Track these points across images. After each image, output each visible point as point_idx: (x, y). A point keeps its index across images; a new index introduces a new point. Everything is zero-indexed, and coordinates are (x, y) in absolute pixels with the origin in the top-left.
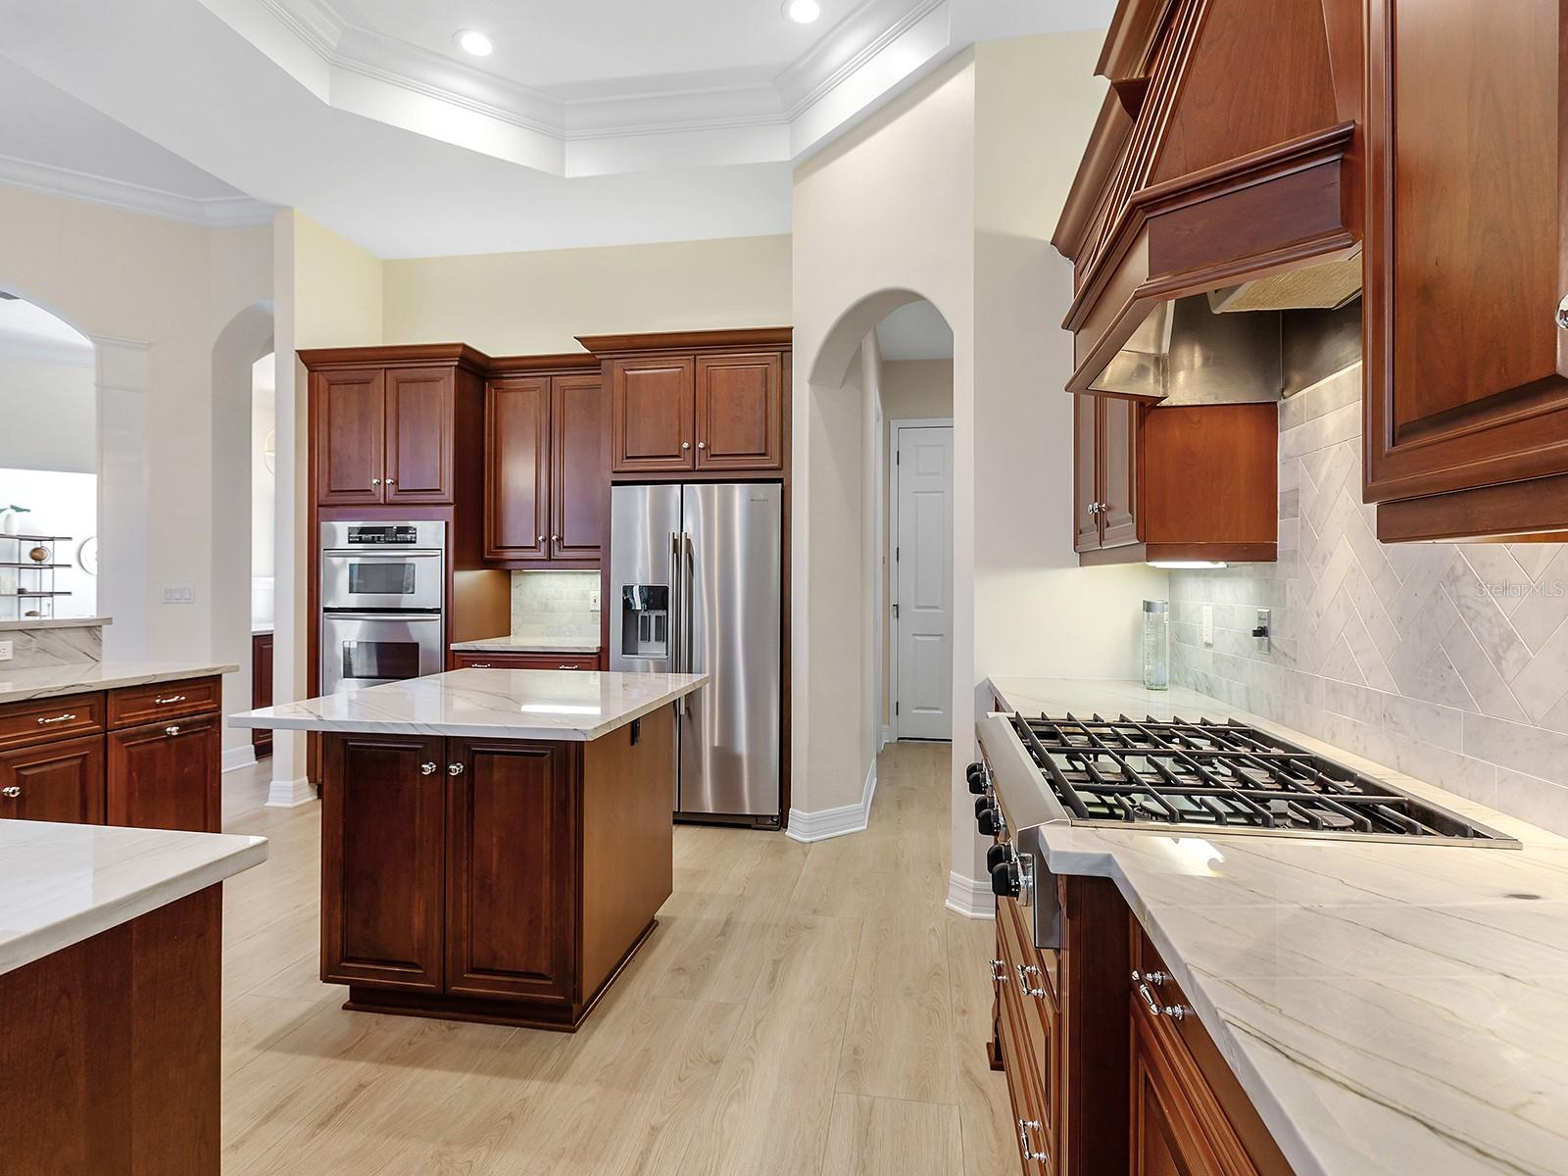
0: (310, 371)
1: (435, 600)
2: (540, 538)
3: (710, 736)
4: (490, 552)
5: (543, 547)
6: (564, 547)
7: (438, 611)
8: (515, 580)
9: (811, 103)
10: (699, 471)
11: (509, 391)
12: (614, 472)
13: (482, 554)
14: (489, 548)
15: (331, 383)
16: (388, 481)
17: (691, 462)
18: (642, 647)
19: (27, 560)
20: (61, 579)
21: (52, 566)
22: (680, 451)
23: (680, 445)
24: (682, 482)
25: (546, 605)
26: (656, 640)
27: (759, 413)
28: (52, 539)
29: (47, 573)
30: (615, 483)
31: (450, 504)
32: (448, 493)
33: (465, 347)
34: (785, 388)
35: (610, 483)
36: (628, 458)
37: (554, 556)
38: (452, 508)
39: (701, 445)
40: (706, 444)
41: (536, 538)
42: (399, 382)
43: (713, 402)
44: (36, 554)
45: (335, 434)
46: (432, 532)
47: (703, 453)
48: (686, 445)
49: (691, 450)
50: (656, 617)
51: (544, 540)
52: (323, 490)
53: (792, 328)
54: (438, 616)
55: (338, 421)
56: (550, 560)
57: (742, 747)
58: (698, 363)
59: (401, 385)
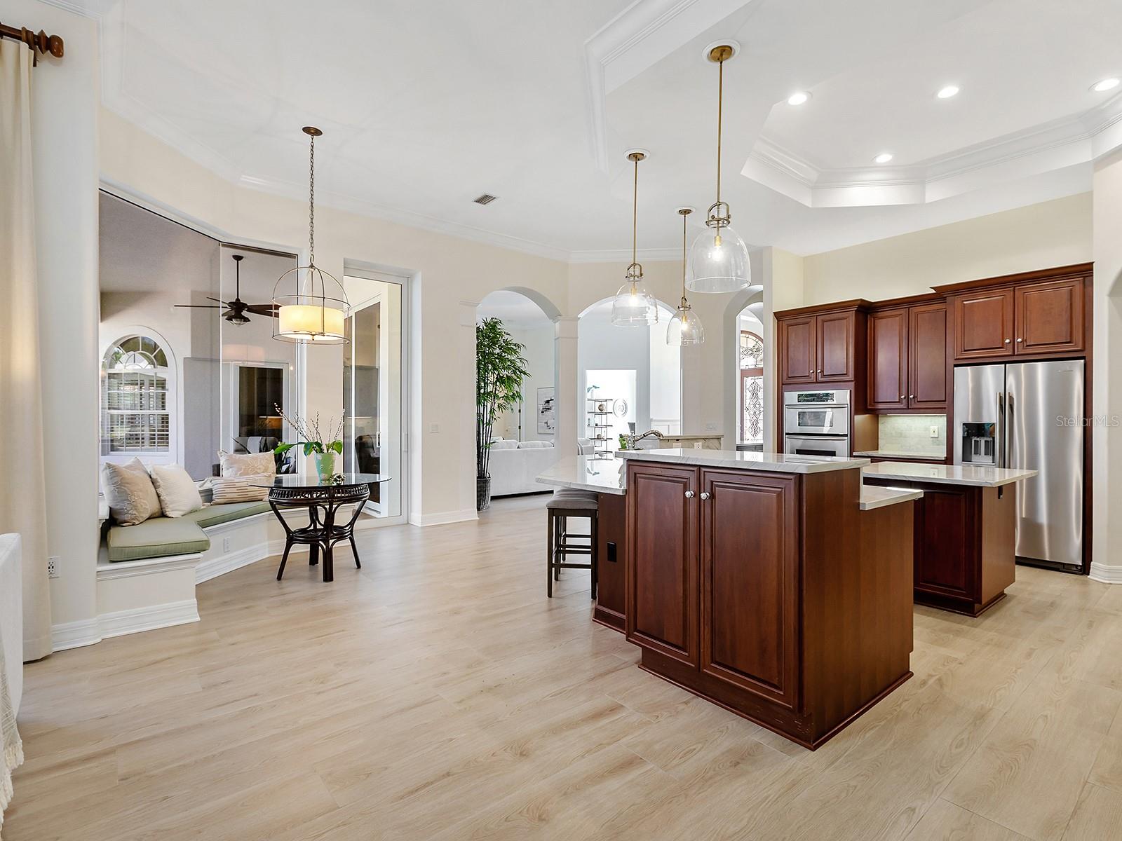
0: (778, 321)
1: (844, 429)
2: (903, 397)
3: (1021, 512)
4: (870, 405)
5: (904, 401)
6: (918, 402)
7: (846, 435)
8: (881, 420)
9: (1112, 124)
10: (1017, 355)
11: (882, 318)
12: (956, 359)
13: (867, 406)
14: (870, 401)
15: (789, 326)
16: (819, 371)
17: (1011, 350)
18: (974, 458)
19: (597, 411)
20: (611, 419)
21: (606, 413)
22: (1003, 344)
23: (1003, 340)
24: (1005, 363)
25: (901, 434)
26: (985, 454)
27: (1066, 316)
28: (606, 401)
29: (604, 416)
30: (956, 366)
31: (852, 381)
32: (851, 376)
33: (862, 300)
34: (1087, 299)
35: (953, 366)
36: (965, 351)
37: (912, 406)
38: (853, 383)
39: (1019, 340)
40: (1023, 340)
41: (900, 397)
42: (824, 321)
43: (1028, 314)
44: (601, 408)
45: (791, 349)
46: (843, 396)
47: (1021, 345)
48: (1008, 341)
49: (1011, 344)
50: (985, 441)
51: (905, 398)
52: (785, 375)
53: (1092, 263)
54: (846, 438)
55: (792, 343)
56: (909, 409)
57: (1043, 518)
58: (1016, 292)
59: (825, 323)
